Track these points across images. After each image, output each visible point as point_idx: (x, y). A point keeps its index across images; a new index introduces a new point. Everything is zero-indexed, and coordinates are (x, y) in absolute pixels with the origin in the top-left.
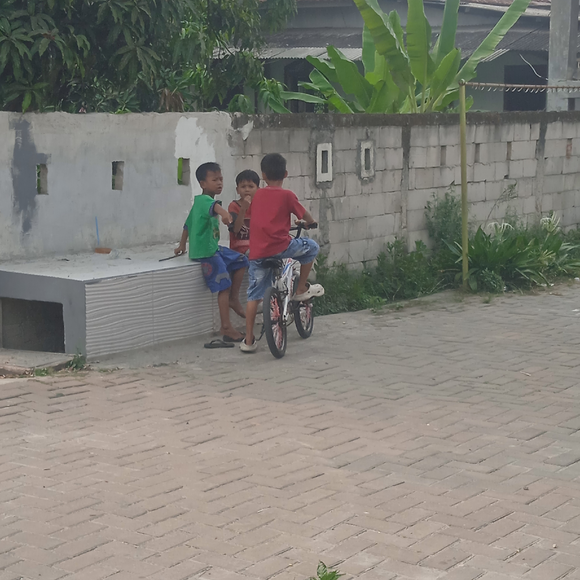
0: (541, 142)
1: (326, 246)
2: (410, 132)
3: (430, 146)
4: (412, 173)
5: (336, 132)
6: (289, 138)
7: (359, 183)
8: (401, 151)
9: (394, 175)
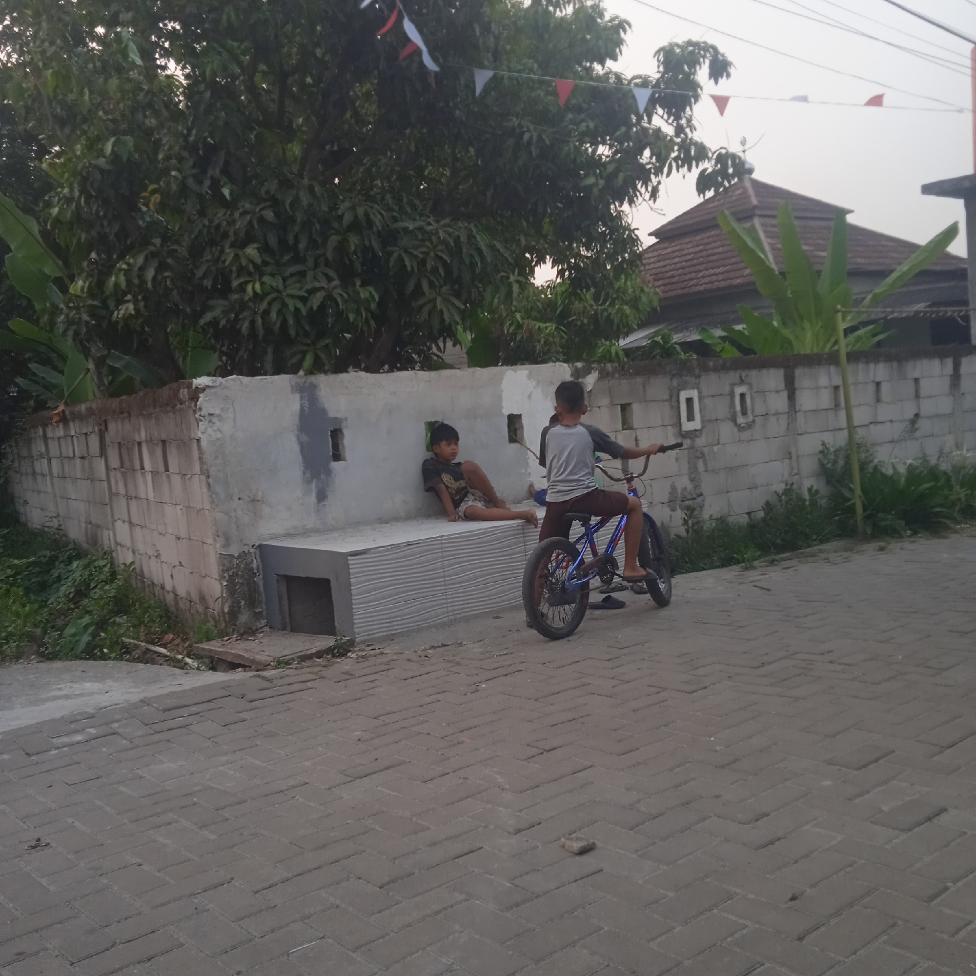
0: (956, 377)
1: (699, 500)
2: (793, 373)
3: (820, 388)
4: (800, 417)
5: (703, 378)
6: (644, 387)
7: (736, 429)
8: (785, 394)
9: (778, 419)
